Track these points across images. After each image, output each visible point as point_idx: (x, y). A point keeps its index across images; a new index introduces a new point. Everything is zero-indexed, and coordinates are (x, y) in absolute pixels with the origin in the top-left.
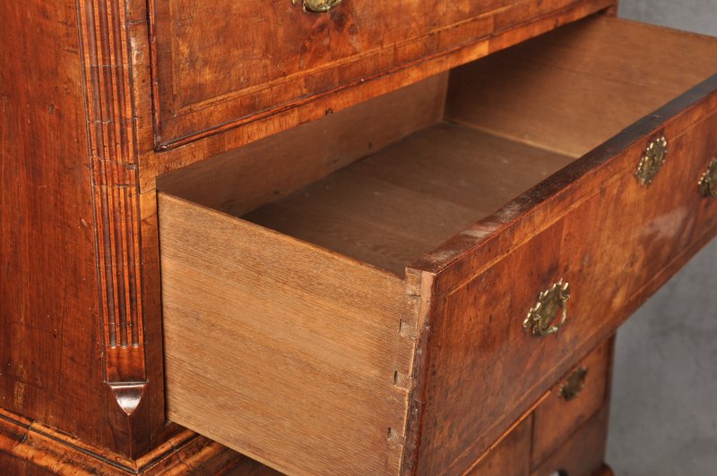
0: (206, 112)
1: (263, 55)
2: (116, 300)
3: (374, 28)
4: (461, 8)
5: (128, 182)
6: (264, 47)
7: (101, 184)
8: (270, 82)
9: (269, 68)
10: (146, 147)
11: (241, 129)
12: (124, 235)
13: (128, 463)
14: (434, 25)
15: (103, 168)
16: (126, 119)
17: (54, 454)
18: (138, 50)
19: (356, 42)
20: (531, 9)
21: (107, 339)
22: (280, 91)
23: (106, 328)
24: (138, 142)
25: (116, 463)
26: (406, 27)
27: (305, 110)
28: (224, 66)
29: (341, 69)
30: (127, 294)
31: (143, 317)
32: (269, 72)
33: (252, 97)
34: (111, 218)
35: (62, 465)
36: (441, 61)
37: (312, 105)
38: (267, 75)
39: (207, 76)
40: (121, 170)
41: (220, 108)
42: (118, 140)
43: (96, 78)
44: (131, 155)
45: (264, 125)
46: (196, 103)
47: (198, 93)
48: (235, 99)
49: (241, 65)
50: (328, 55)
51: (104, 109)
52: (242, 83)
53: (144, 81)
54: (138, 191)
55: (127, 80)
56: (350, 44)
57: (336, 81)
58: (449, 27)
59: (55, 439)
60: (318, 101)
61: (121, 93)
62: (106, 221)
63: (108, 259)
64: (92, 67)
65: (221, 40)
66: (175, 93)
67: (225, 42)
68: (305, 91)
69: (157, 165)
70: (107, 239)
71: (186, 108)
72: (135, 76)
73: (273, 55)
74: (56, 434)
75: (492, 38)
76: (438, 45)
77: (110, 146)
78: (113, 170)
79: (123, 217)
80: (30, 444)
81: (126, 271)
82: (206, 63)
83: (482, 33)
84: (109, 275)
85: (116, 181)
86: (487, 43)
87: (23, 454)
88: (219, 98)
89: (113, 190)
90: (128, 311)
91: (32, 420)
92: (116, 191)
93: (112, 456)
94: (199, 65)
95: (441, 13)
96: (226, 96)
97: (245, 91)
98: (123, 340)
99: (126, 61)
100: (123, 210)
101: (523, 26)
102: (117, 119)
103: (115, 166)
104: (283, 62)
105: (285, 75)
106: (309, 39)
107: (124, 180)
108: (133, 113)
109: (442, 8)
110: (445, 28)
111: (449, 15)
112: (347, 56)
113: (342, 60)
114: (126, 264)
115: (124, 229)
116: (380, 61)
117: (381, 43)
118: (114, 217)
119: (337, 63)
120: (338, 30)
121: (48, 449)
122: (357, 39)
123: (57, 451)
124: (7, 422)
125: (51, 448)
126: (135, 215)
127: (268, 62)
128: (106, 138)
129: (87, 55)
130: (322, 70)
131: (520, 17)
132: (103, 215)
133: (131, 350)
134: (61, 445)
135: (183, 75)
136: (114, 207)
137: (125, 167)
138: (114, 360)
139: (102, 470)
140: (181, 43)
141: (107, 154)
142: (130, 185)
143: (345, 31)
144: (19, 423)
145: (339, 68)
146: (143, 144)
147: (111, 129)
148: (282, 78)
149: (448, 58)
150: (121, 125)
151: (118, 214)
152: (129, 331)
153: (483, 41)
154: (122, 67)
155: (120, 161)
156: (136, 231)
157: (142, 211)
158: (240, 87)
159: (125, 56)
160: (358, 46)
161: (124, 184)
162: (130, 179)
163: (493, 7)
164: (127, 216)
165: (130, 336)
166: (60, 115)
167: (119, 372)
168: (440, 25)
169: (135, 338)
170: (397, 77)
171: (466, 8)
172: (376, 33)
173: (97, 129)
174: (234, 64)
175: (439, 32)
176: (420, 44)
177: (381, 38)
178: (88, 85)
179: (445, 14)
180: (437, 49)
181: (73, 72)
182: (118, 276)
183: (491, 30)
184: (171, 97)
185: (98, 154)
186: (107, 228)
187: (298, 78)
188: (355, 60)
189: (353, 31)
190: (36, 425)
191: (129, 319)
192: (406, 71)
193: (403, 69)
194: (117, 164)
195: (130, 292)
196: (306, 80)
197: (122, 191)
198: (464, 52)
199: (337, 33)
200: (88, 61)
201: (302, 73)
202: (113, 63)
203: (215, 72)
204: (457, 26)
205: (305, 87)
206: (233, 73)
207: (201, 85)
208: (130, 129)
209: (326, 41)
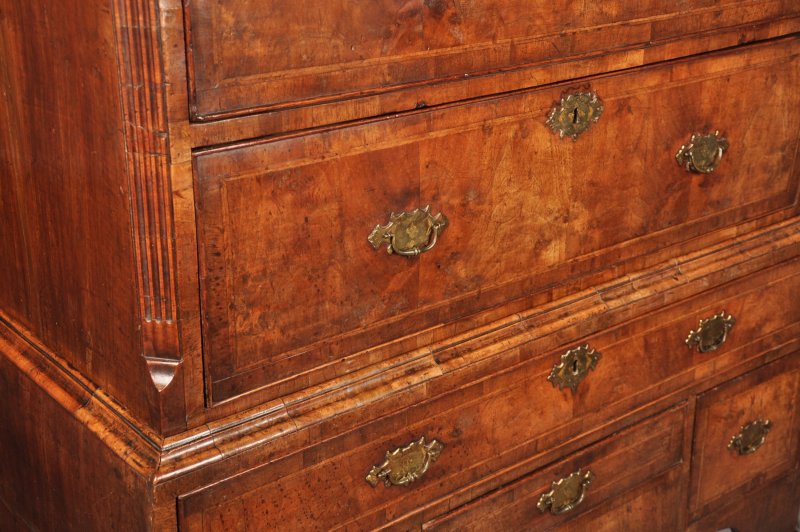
0: (257, 87)
1: (333, 34)
2: (150, 273)
3: (483, 20)
4: (605, 9)
5: (159, 151)
6: (334, 26)
7: (134, 150)
8: (342, 65)
9: (341, 49)
10: (179, 116)
11: (303, 109)
12: (156, 205)
13: (157, 440)
14: (568, 25)
15: (135, 135)
16: (156, 84)
17: (104, 421)
18: (168, 12)
19: (458, 33)
20: (704, 20)
21: (143, 312)
22: (355, 75)
23: (142, 301)
24: (168, 109)
25: (149, 438)
26: (528, 23)
27: (389, 99)
28: (280, 39)
29: (438, 60)
30: (161, 268)
31: (176, 293)
32: (341, 53)
33: (318, 78)
34: (144, 187)
35: (107, 434)
36: (579, 66)
37: (399, 94)
38: (339, 56)
39: (259, 49)
40: (151, 137)
41: (274, 84)
42: (149, 107)
43: (126, 40)
44: (161, 123)
45: (334, 111)
46: (244, 75)
47: (247, 66)
48: (295, 78)
49: (303, 42)
50: (420, 42)
51: (134, 72)
52: (305, 62)
53: (176, 46)
54: (169, 161)
55: (155, 43)
56: (450, 35)
57: (431, 72)
58: (587, 28)
59: (109, 407)
60: (407, 92)
61: (151, 56)
62: (139, 190)
63: (142, 229)
64: (122, 28)
65: (278, 12)
66: (216, 62)
67: (282, 15)
68: (388, 79)
69: (193, 136)
70: (141, 208)
71: (230, 80)
72: (164, 39)
73: (346, 36)
74: (111, 403)
75: (647, 46)
76: (573, 47)
77: (141, 112)
78: (144, 137)
79: (155, 186)
80: (90, 410)
81: (159, 244)
82: (257, 35)
83: (636, 40)
84: (143, 246)
85: (148, 149)
86: (643, 51)
87: (81, 418)
88: (275, 74)
89: (145, 159)
90: (162, 285)
91: (97, 387)
92: (148, 159)
93: (147, 431)
94: (247, 36)
95: (577, 13)
96: (283, 73)
97: (308, 71)
98: (158, 314)
99: (153, 22)
100: (154, 180)
101: (692, 38)
102: (147, 83)
103: (146, 133)
104: (360, 43)
105: (362, 58)
106: (395, 23)
107: (155, 148)
108: (163, 78)
109: (578, 8)
110: (583, 29)
111: (588, 17)
112: (447, 47)
113: (439, 51)
114: (158, 236)
115: (156, 200)
116: (492, 56)
117: (494, 38)
118: (147, 186)
119: (433, 53)
120: (434, 17)
121: (102, 416)
122: (461, 30)
123: (109, 419)
124: (78, 385)
125: (105, 415)
126: (166, 186)
127: (339, 42)
128: (137, 103)
129: (117, 15)
130: (412, 59)
131: (690, 28)
132: (136, 183)
133: (165, 326)
134: (112, 414)
135: (227, 44)
136: (146, 176)
137: (156, 136)
138: (150, 334)
139: (137, 443)
140: (223, 10)
141: (138, 120)
142: (160, 154)
143: (444, 19)
144: (87, 389)
145: (436, 58)
146: (175, 112)
147: (141, 94)
148: (359, 62)
149: (587, 63)
150: (151, 91)
151: (150, 184)
152: (163, 306)
153: (636, 49)
154: (151, 29)
155: (150, 128)
156: (167, 203)
157: (173, 182)
158: (301, 65)
159: (153, 17)
160: (461, 38)
161: (155, 153)
162: (161, 148)
163: (651, 11)
164: (158, 186)
165: (164, 311)
166: (101, 79)
167: (155, 348)
168: (575, 26)
169: (169, 314)
170: (515, 76)
171: (612, 10)
172: (487, 26)
173: (128, 93)
174: (294, 40)
175: (574, 33)
176: (547, 44)
177: (493, 31)
178: (120, 46)
179: (582, 14)
180: (572, 51)
181: (108, 33)
182: (151, 248)
183: (647, 38)
184: (211, 67)
185: (130, 119)
186: (140, 198)
187: (379, 64)
188: (458, 52)
189: (455, 20)
190: (99, 392)
191: (162, 293)
192: (528, 72)
193: (525, 68)
194: (148, 131)
195: (163, 265)
196: (390, 67)
197: (153, 159)
198: (610, 59)
199: (432, 20)
200: (118, 21)
201: (384, 59)
202: (141, 24)
203: (269, 46)
204: (599, 29)
205: (389, 75)
206: (293, 49)
207: (250, 57)
208: (159, 95)
209: (419, 28)
